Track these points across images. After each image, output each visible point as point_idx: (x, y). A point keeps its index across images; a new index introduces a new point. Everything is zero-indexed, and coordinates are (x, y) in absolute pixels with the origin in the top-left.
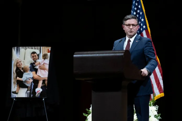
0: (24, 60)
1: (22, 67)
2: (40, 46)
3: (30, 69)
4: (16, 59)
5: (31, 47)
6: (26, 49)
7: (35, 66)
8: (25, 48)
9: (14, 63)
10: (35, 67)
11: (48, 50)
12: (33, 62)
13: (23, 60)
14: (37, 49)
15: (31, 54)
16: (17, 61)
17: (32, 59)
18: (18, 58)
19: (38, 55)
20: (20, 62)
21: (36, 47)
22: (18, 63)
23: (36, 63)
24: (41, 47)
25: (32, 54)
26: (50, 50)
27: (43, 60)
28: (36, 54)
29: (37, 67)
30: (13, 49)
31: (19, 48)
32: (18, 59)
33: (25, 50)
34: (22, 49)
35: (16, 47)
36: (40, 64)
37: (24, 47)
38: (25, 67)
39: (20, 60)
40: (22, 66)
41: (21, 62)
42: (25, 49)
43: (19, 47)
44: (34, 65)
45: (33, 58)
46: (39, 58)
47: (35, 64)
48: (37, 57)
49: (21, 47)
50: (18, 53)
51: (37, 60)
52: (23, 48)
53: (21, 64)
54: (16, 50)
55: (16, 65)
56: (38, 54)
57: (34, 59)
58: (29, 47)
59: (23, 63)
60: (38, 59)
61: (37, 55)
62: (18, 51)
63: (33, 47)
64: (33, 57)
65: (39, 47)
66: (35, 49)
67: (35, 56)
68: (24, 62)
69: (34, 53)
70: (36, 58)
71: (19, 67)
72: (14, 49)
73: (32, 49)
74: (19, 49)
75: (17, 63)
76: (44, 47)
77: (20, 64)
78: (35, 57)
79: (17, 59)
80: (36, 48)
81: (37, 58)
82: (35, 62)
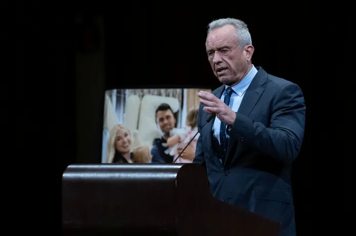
0: (138, 128)
2: (182, 87)
3: (151, 156)
4: (114, 128)
5: (156, 91)
6: (143, 96)
7: (167, 148)
8: (141, 94)
9: (108, 138)
10: (166, 152)
12: (161, 134)
13: (133, 130)
14: (174, 96)
15: (157, 111)
16: (118, 132)
17: (159, 127)
18: (121, 123)
19: (176, 115)
20: (126, 135)
21: (171, 91)
22: (119, 140)
23: (169, 140)
24: (185, 91)
25: (160, 112)
27: (189, 128)
28: (168, 113)
29: (172, 152)
30: (107, 97)
31: (125, 94)
32: (119, 125)
33: (141, 100)
34: (132, 97)
35: (115, 91)
37: (139, 91)
38: (140, 150)
39: (124, 131)
40: (132, 149)
41: (128, 137)
42: (139, 96)
43: (122, 90)
44: (164, 145)
45: (161, 124)
46: (179, 125)
47: (165, 142)
48: (172, 120)
49: (130, 90)
51: (171, 129)
52: (135, 94)
53: (129, 141)
54: (114, 98)
55: (115, 145)
56: (175, 110)
57: (163, 128)
58: (152, 90)
59: (132, 139)
60: (176, 126)
61: (172, 115)
62: (120, 101)
63: (163, 91)
64: (162, 120)
65: (179, 91)
66: (168, 95)
67: (168, 117)
68: (135, 135)
69: (164, 108)
70: (170, 124)
71: (122, 149)
72: (111, 96)
73: (160, 94)
74: (122, 96)
75: (118, 138)
76: (192, 90)
77: (124, 143)
78: (166, 121)
79: (119, 128)
80: (171, 94)
81: (173, 125)
82: (168, 135)
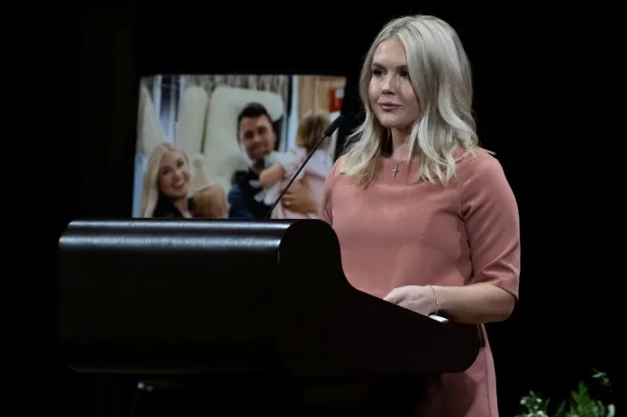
0: (202, 151)
1: (190, 195)
2: (290, 73)
3: (228, 206)
4: (158, 149)
5: (238, 79)
6: (213, 89)
7: (259, 190)
8: (210, 84)
9: (144, 168)
10: (258, 198)
11: (332, 93)
12: (249, 163)
13: (194, 155)
14: (273, 89)
15: (240, 118)
16: (165, 157)
17: (244, 148)
18: (170, 140)
19: (277, 126)
20: (180, 164)
21: (267, 79)
22: (165, 173)
23: (264, 174)
24: (296, 79)
25: (245, 121)
26: (340, 94)
28: (262, 122)
29: (269, 197)
30: (144, 90)
31: (178, 85)
32: (167, 145)
33: (210, 96)
34: (192, 92)
35: (159, 78)
36: (282, 175)
37: (205, 79)
38: (207, 193)
39: (177, 156)
40: (191, 191)
41: (184, 168)
42: (206, 89)
43: (173, 77)
44: (254, 183)
45: (248, 142)
46: (282, 145)
47: (256, 177)
48: (270, 136)
49: (188, 77)
50: (168, 109)
51: (267, 152)
52: (198, 84)
53: (186, 177)
54: (158, 92)
55: (159, 183)
56: (276, 116)
57: (252, 151)
58: (230, 77)
59: (192, 171)
60: (276, 148)
61: (268, 126)
62: (170, 98)
63: (252, 79)
64: (249, 135)
65: (282, 78)
66: (261, 88)
67: (262, 130)
68: (198, 164)
69: (254, 111)
70: (266, 145)
71: (172, 192)
72: (151, 88)
73: (246, 86)
74: (173, 87)
75: (165, 170)
76: (308, 79)
77: (176, 179)
78: (257, 138)
79: (166, 150)
80: (268, 86)
81: (271, 144)
82: (261, 164)
